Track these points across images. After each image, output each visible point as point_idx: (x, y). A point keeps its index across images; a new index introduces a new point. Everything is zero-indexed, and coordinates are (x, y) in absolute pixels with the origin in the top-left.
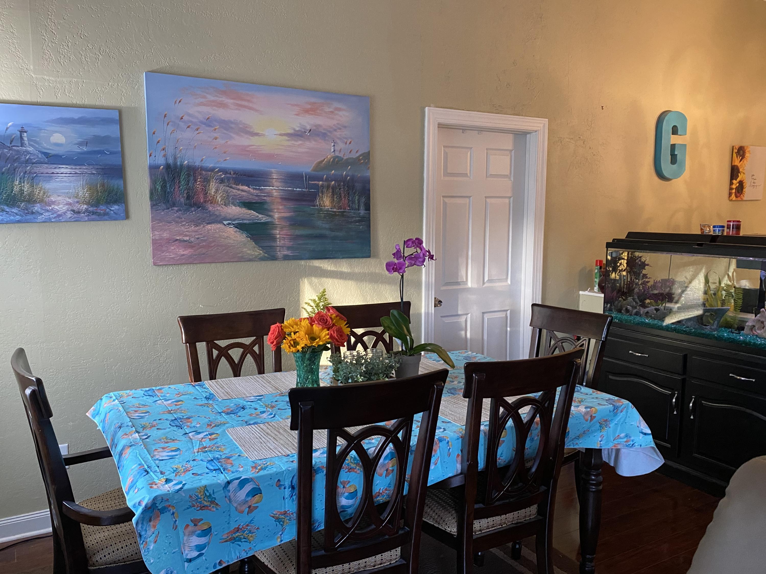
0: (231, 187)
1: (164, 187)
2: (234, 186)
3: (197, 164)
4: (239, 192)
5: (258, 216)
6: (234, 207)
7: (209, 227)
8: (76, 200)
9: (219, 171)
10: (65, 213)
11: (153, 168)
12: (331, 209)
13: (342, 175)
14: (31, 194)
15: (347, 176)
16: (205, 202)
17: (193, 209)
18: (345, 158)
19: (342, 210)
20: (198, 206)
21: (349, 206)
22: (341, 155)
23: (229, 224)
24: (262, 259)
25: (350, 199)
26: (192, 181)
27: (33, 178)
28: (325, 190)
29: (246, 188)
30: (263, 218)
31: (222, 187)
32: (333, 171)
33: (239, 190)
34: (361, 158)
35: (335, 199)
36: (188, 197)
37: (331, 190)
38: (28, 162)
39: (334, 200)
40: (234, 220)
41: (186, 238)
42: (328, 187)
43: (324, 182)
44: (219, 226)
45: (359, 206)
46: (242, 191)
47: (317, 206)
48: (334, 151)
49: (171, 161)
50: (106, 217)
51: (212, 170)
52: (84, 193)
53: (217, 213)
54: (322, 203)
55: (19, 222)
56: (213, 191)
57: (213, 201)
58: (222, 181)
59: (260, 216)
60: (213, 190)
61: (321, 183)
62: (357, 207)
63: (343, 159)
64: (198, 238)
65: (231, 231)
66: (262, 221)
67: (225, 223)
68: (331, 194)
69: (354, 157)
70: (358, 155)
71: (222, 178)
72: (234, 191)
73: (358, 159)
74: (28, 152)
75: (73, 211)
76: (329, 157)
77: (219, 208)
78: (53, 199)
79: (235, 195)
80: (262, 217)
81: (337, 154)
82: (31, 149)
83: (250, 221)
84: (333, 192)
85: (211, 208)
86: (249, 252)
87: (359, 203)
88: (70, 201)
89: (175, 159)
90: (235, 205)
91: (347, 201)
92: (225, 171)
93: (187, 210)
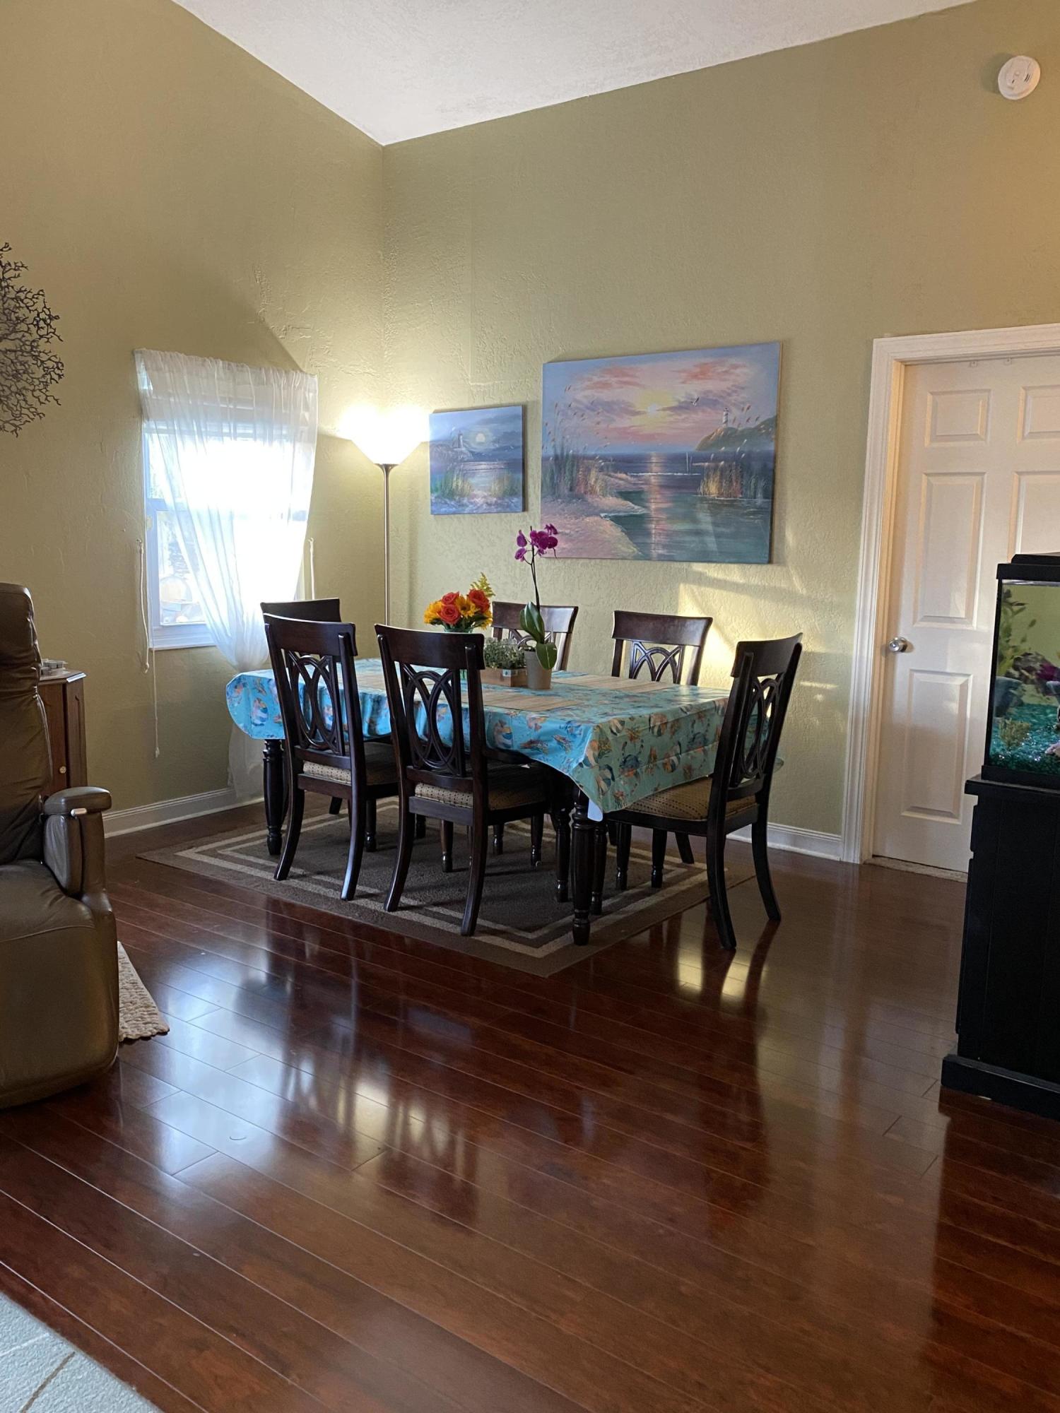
0: (610, 476)
1: (552, 478)
2: (612, 474)
3: (581, 452)
4: (617, 481)
5: (633, 508)
6: (611, 498)
7: (587, 520)
8: (490, 493)
9: (600, 458)
10: (482, 505)
11: (545, 459)
12: (718, 497)
13: (735, 452)
14: (462, 489)
15: (741, 453)
16: (585, 493)
17: (574, 500)
18: (740, 429)
19: (732, 499)
20: (580, 497)
21: (742, 493)
22: (735, 426)
23: (605, 517)
24: (636, 558)
25: (744, 483)
26: (575, 472)
27: (465, 474)
28: (711, 473)
29: (623, 476)
30: (639, 510)
31: (601, 476)
32: (723, 448)
33: (616, 478)
34: (762, 427)
35: (724, 484)
36: (571, 489)
37: (718, 473)
38: (462, 461)
39: (722, 485)
40: (611, 512)
41: (567, 531)
42: (715, 469)
43: (710, 464)
44: (596, 518)
45: (755, 493)
46: (621, 479)
47: (701, 494)
48: (726, 422)
49: (559, 452)
50: (508, 510)
51: (593, 458)
52: (495, 487)
53: (595, 505)
54: (706, 490)
55: (454, 513)
56: (592, 481)
57: (593, 492)
58: (601, 469)
59: (636, 507)
60: (594, 480)
61: (707, 464)
62: (752, 494)
63: (737, 430)
64: (577, 532)
65: (608, 523)
66: (638, 513)
67: (602, 515)
68: (718, 477)
69: (753, 427)
70: (758, 423)
71: (602, 467)
72: (612, 479)
73: (758, 429)
74: (462, 452)
75: (487, 503)
76: (719, 430)
77: (597, 499)
78: (475, 492)
79: (613, 485)
80: (639, 509)
81: (730, 425)
82: (463, 449)
83: (626, 514)
84: (721, 475)
85: (590, 500)
86: (623, 548)
87: (756, 488)
88: (486, 494)
89: (562, 449)
90: (612, 496)
91: (739, 487)
92: (604, 458)
93: (570, 502)
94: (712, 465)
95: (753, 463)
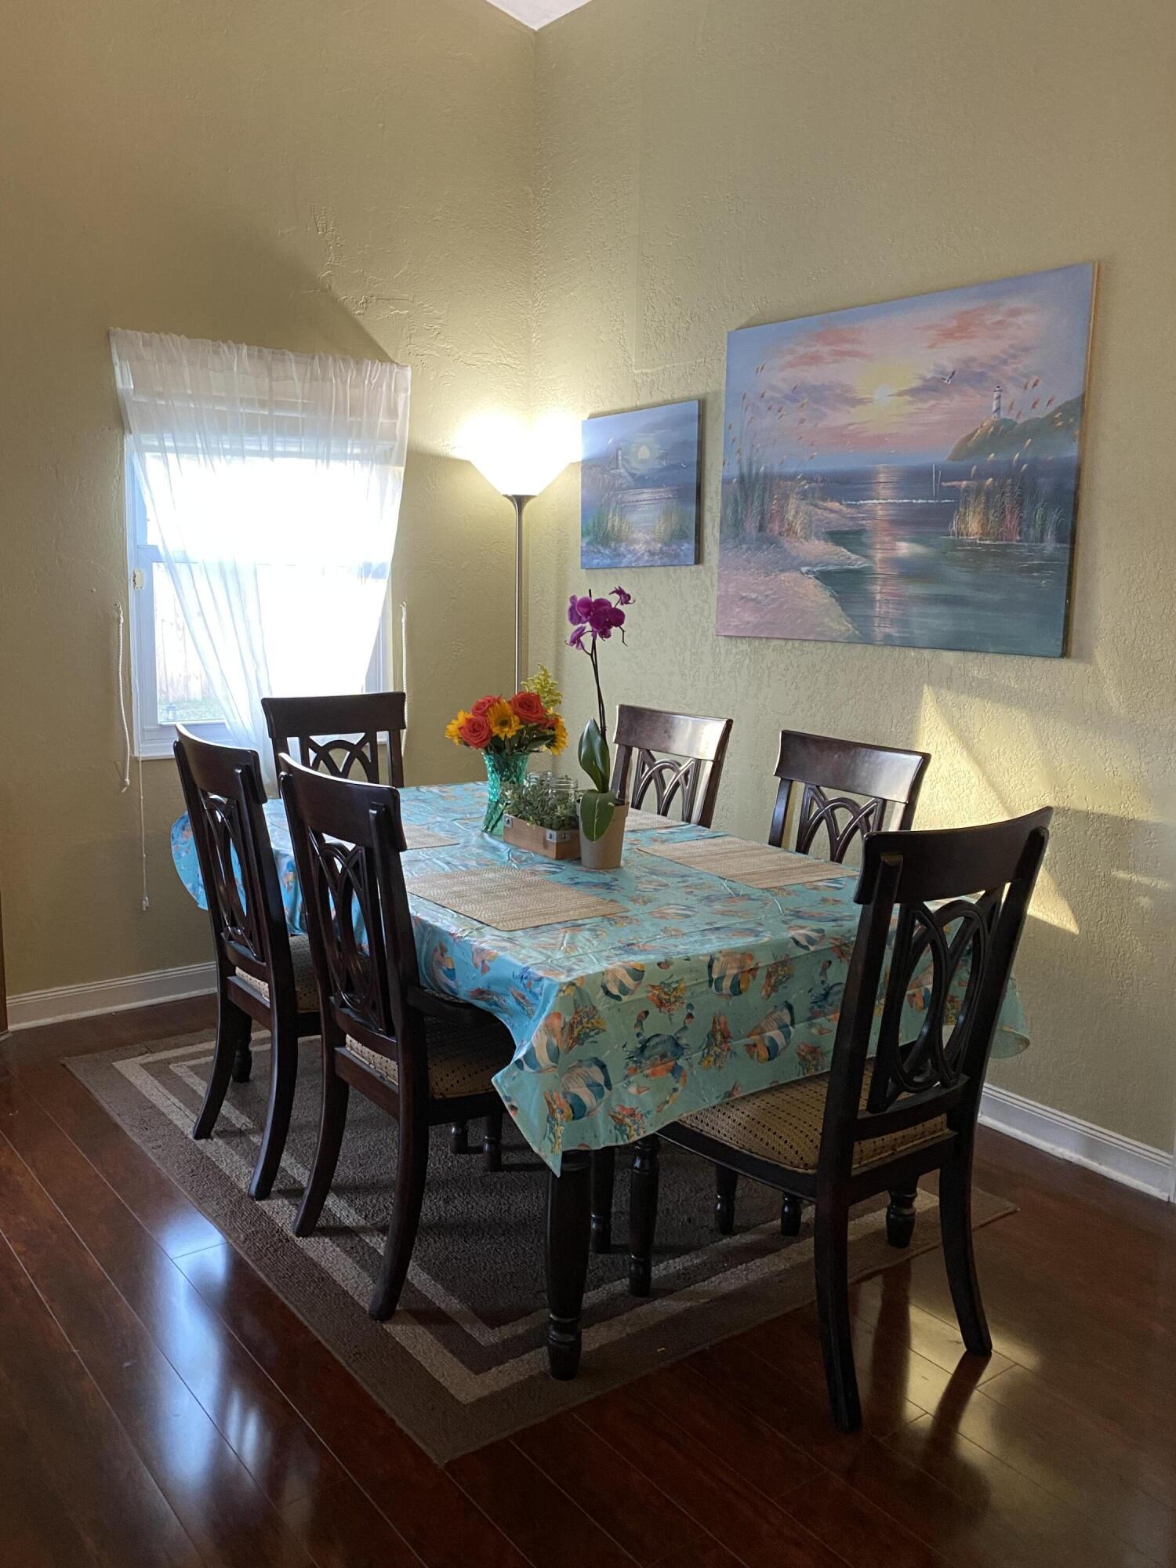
0: (816, 506)
1: (735, 512)
2: (821, 503)
3: (776, 469)
4: (826, 514)
5: (849, 558)
6: (817, 542)
7: (782, 576)
8: (653, 536)
9: (803, 478)
10: (643, 554)
11: (726, 482)
12: (980, 540)
13: (1011, 462)
14: (620, 531)
15: (1020, 462)
16: (780, 534)
17: (765, 547)
18: (1020, 421)
19: (1004, 542)
20: (772, 541)
21: (1020, 533)
22: (1012, 417)
23: (808, 572)
24: (850, 641)
25: (1025, 515)
26: (766, 500)
27: (622, 508)
28: (971, 499)
29: (835, 505)
30: (857, 562)
31: (803, 506)
32: (992, 455)
33: (825, 509)
34: (1057, 416)
35: (991, 518)
36: (761, 528)
37: (983, 498)
38: (620, 489)
39: (988, 519)
40: (816, 565)
41: (753, 596)
42: (978, 492)
43: (970, 482)
44: (795, 575)
45: (1042, 533)
46: (831, 511)
47: (954, 534)
48: (998, 409)
49: (745, 470)
51: (792, 478)
52: (661, 527)
53: (794, 553)
54: (963, 526)
55: (609, 567)
56: (790, 516)
57: (791, 530)
58: (804, 495)
59: (854, 557)
60: (792, 513)
61: (965, 482)
62: (1038, 535)
63: (1015, 423)
64: (767, 596)
65: (811, 585)
66: (856, 567)
67: (804, 569)
68: (982, 506)
69: (1041, 417)
70: (1052, 408)
71: (806, 491)
72: (819, 511)
73: (1051, 419)
74: (620, 476)
75: (649, 551)
76: (985, 424)
77: (796, 544)
78: (635, 536)
79: (820, 520)
80: (857, 560)
81: (1003, 414)
82: (622, 471)
83: (838, 567)
84: (987, 501)
85: (786, 545)
86: (831, 624)
87: (1043, 524)
88: (648, 537)
89: (750, 465)
90: (819, 539)
91: (1015, 522)
92: (809, 478)
93: (758, 548)
94: (973, 484)
95: (1041, 480)
